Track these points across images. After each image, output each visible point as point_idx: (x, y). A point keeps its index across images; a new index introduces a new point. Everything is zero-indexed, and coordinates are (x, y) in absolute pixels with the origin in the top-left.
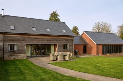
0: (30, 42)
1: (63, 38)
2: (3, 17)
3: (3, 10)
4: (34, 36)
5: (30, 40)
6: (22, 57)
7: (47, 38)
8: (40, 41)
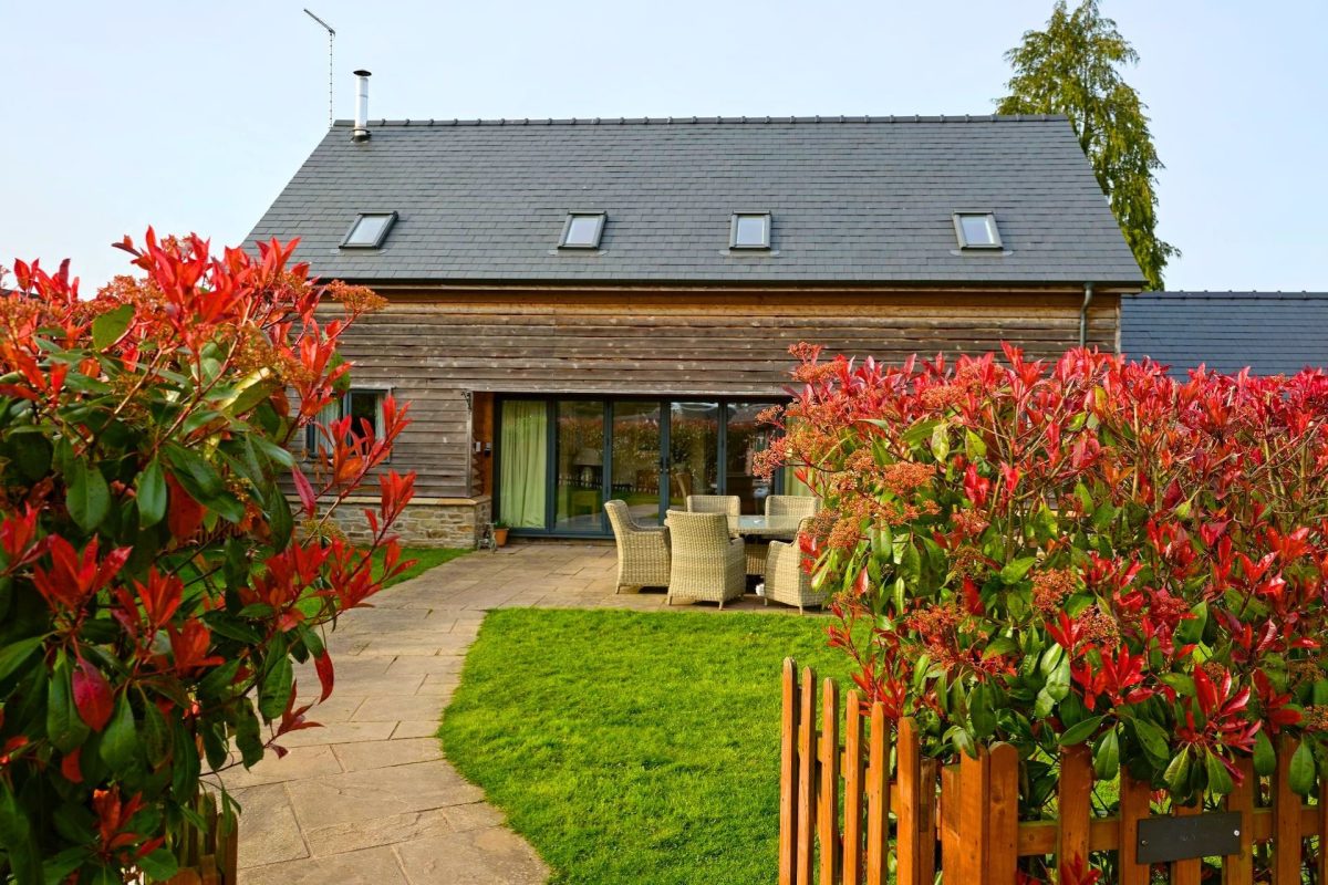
0: (520, 369)
1: (935, 316)
2: (361, 138)
3: (363, 73)
4: (562, 309)
5: (514, 353)
6: (433, 522)
7: (706, 330)
8: (625, 363)
